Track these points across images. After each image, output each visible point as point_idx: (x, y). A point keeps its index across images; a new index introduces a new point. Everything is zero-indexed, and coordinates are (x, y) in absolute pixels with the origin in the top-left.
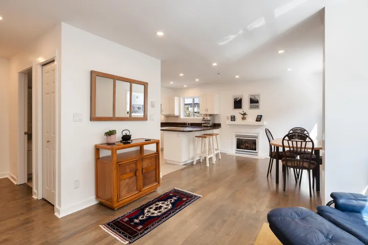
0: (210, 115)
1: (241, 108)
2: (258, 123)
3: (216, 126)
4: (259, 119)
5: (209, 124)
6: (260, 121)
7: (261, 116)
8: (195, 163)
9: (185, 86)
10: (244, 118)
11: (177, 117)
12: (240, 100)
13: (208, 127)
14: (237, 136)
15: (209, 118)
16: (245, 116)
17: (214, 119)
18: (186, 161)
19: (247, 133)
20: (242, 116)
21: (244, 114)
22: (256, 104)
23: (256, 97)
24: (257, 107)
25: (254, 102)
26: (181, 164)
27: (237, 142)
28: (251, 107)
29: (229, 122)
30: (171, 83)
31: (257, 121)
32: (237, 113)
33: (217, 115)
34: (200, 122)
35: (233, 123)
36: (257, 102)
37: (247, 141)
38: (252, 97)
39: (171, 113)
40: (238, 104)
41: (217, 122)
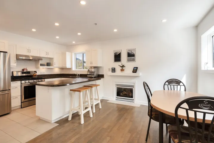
0: (95, 67)
1: (120, 61)
2: (134, 74)
3: (100, 77)
4: (135, 70)
5: (94, 75)
6: (136, 72)
7: (137, 68)
8: (70, 119)
9: (74, 42)
10: (122, 70)
11: (70, 69)
12: (120, 54)
13: (93, 77)
14: (117, 85)
15: (93, 70)
16: (124, 68)
17: (98, 71)
18: (61, 117)
19: (125, 83)
20: (121, 68)
21: (123, 66)
22: (133, 58)
23: (133, 51)
24: (134, 60)
25: (131, 55)
26: (53, 122)
27: (117, 90)
28: (129, 60)
29: (110, 73)
30: (57, 37)
31: (133, 72)
32: (117, 65)
33: (101, 67)
34: (86, 73)
35: (114, 74)
36: (133, 55)
37: (125, 90)
38: (129, 51)
39: (64, 66)
40: (117, 57)
41: (100, 73)
